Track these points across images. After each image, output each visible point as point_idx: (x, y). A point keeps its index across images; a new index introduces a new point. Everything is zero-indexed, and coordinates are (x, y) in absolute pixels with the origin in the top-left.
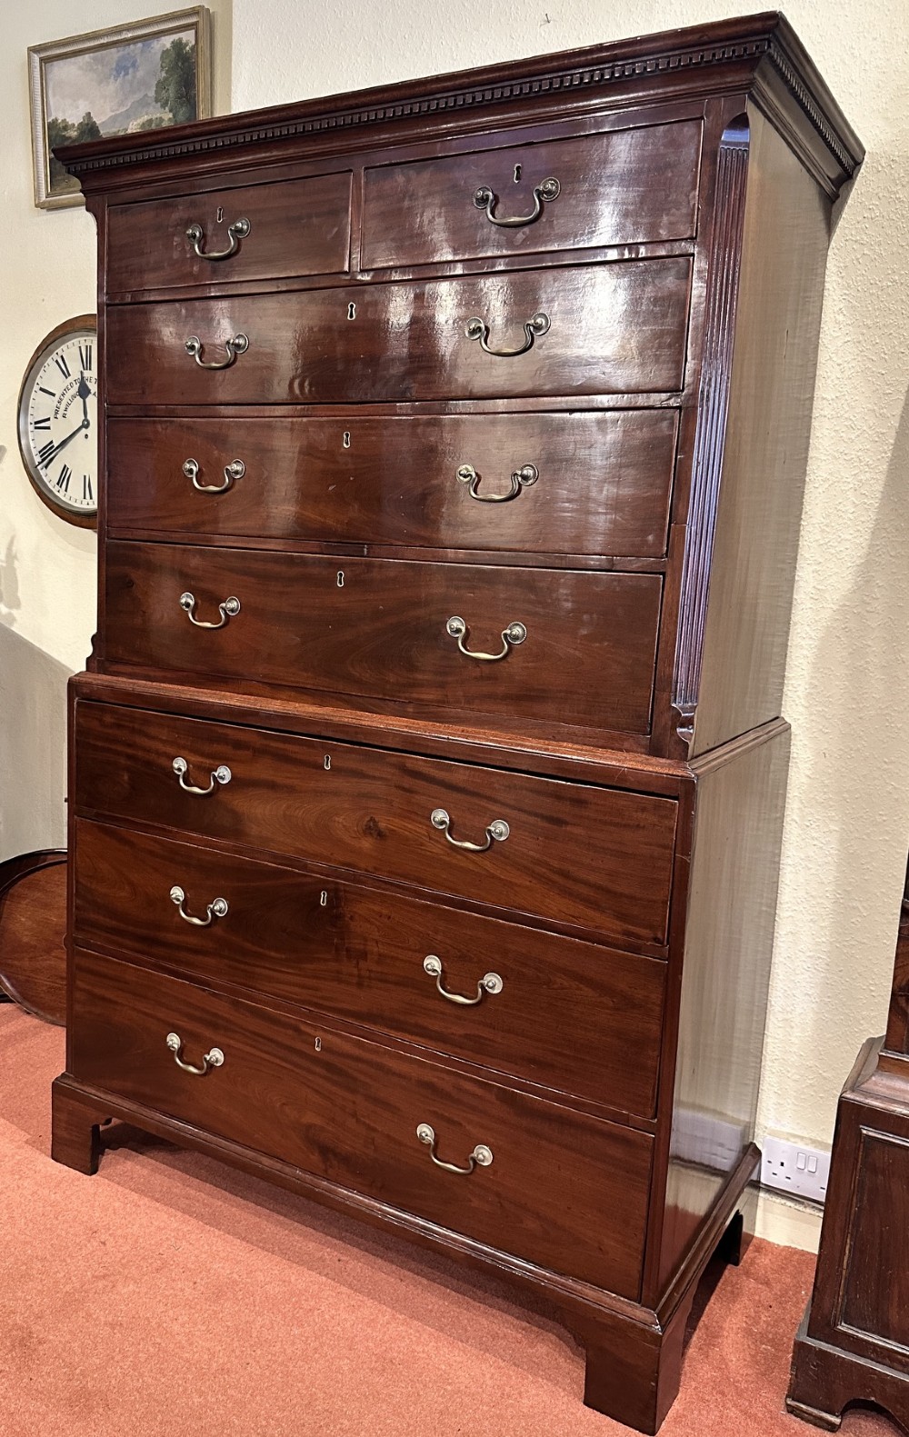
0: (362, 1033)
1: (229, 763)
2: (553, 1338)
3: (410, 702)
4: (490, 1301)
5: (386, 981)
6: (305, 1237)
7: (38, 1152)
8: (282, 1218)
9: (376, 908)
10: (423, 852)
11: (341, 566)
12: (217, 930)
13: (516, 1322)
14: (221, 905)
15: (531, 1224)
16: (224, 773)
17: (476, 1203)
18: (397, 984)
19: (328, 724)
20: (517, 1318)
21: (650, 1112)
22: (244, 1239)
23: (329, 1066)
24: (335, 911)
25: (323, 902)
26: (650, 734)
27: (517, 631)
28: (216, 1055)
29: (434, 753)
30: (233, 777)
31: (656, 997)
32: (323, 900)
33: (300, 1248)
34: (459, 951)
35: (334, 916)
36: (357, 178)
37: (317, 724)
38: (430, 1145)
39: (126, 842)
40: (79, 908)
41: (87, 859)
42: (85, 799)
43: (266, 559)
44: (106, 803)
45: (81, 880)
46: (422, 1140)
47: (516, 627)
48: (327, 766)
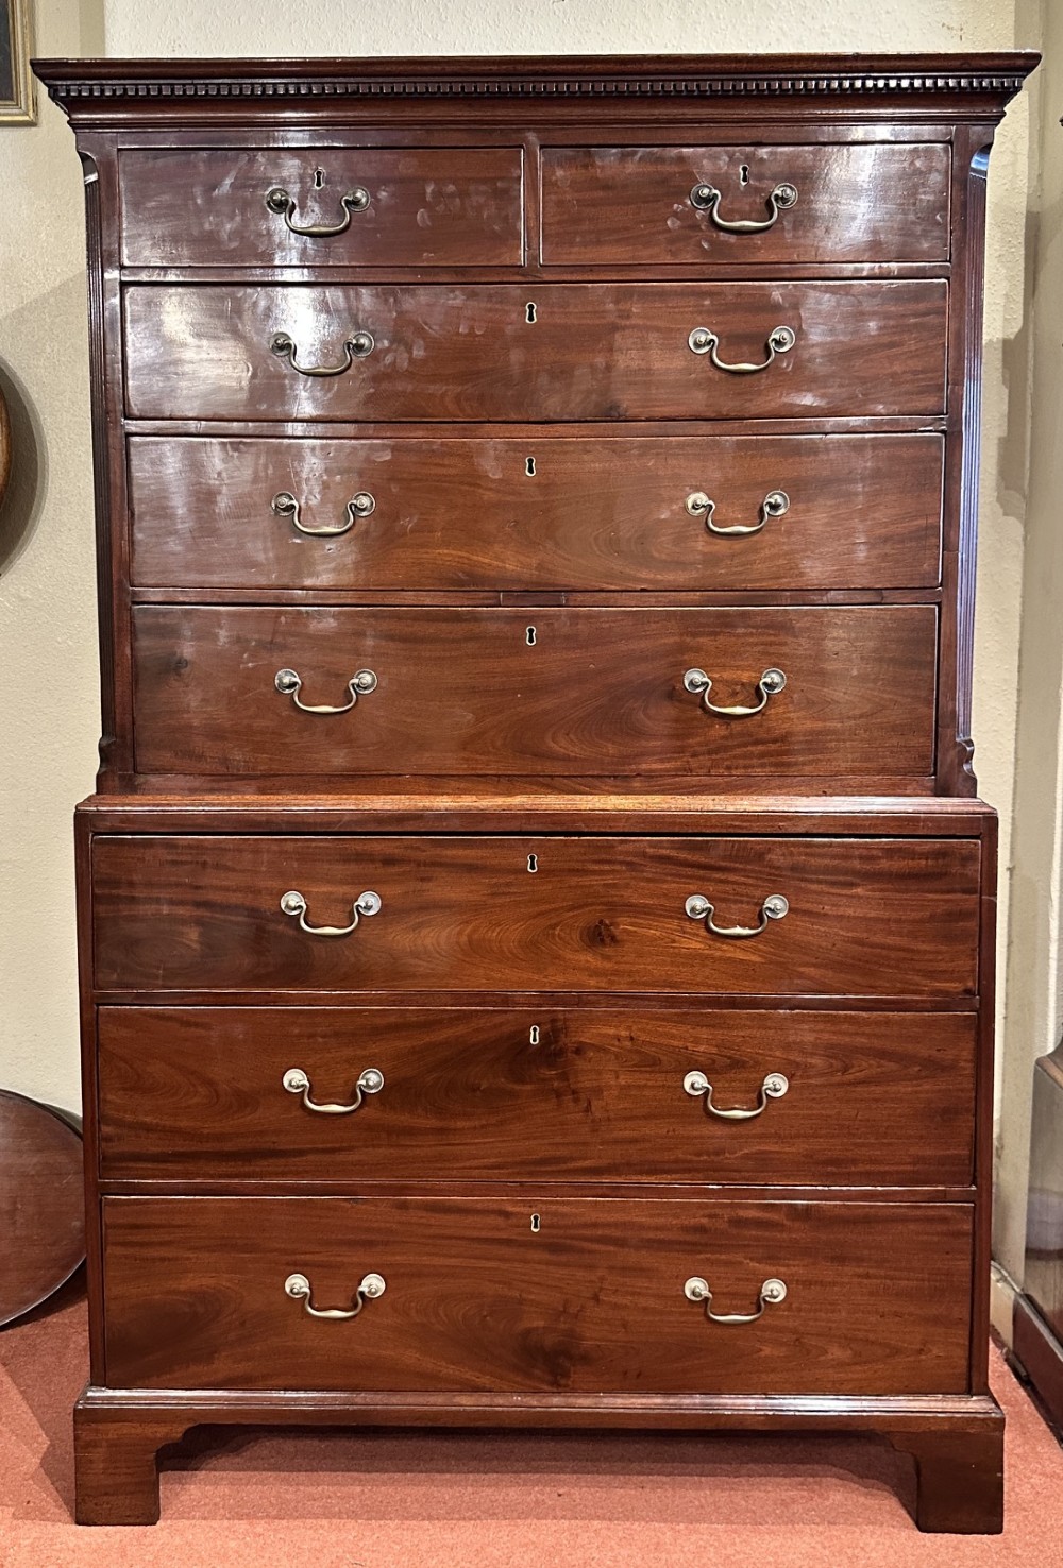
0: (600, 1192)
1: (378, 887)
2: (834, 1480)
3: (638, 775)
4: (744, 1472)
5: (632, 1118)
6: (496, 1485)
7: (49, 1524)
8: (448, 1476)
9: (612, 1031)
10: (676, 950)
11: (531, 619)
12: (370, 1112)
13: (787, 1480)
14: (374, 1078)
15: (836, 1353)
16: (370, 901)
17: (767, 1351)
18: (645, 1118)
19: (530, 816)
20: (785, 1476)
21: (970, 1179)
22: (430, 1518)
23: (554, 1248)
24: (553, 1047)
25: (534, 1040)
26: (935, 774)
27: (776, 678)
28: (373, 1284)
29: (684, 830)
30: (383, 906)
31: (966, 1052)
32: (534, 1038)
33: (504, 1500)
34: (729, 1058)
35: (554, 1051)
36: (530, 156)
37: (515, 817)
38: (706, 1299)
39: (196, 1025)
40: (108, 1139)
41: (122, 1065)
42: (115, 977)
43: (417, 618)
44: (157, 977)
45: (109, 1097)
46: (693, 1298)
47: (773, 675)
48: (532, 868)
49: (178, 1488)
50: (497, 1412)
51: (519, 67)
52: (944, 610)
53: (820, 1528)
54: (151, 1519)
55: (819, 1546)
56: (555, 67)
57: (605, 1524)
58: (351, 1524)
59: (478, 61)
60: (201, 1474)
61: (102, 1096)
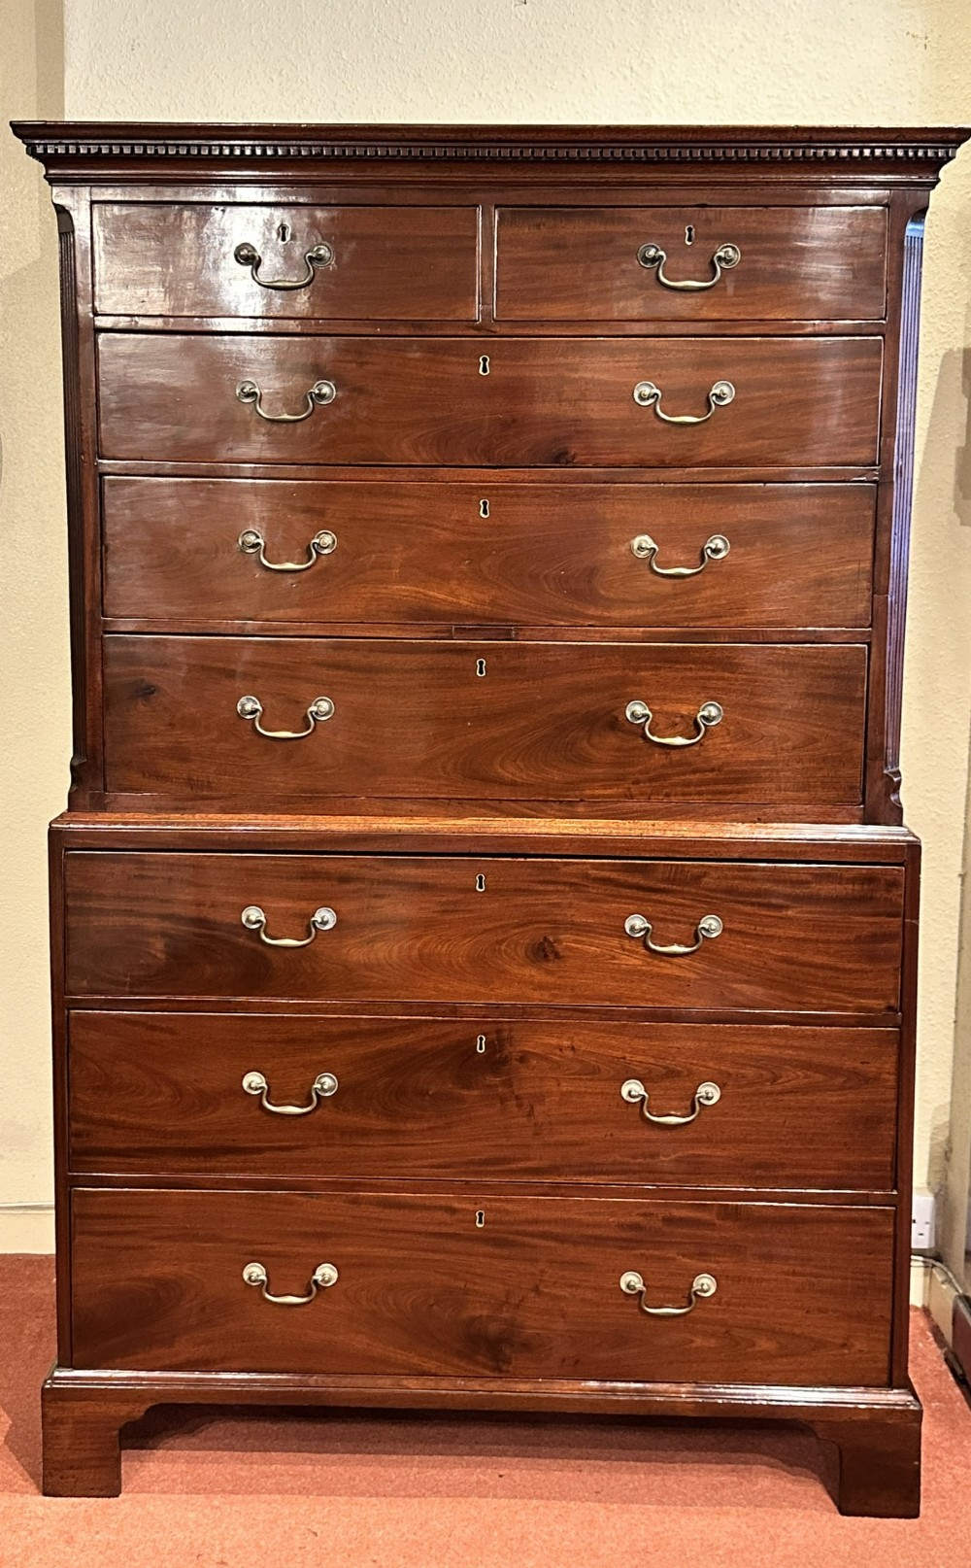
0: (539, 1190)
1: (333, 904)
2: (764, 1468)
3: (582, 800)
4: (678, 1458)
5: (572, 1123)
6: (441, 1466)
8: (395, 1457)
9: (554, 1041)
10: (616, 967)
11: (480, 652)
12: (325, 1114)
13: (719, 1467)
14: (328, 1082)
15: (765, 1344)
16: (326, 917)
17: (699, 1341)
18: (584, 1122)
19: (478, 838)
20: (717, 1463)
21: (890, 1184)
22: (377, 1495)
23: (497, 1242)
24: (498, 1056)
25: (481, 1048)
26: (863, 803)
27: (713, 711)
28: (327, 1273)
29: (625, 854)
30: (339, 922)
31: (890, 1064)
32: (479, 1046)
33: (448, 1479)
34: (665, 1068)
35: (497, 1060)
36: (487, 215)
37: (463, 839)
38: (640, 1293)
39: (162, 1030)
40: (78, 1134)
41: (92, 1066)
42: (85, 983)
43: (371, 649)
44: (124, 984)
45: (79, 1095)
46: (628, 1291)
47: (711, 708)
48: (481, 887)
49: (137, 1465)
50: (441, 1395)
51: (476, 136)
52: (873, 650)
53: (746, 1510)
54: (115, 1492)
55: (744, 1526)
56: (509, 136)
57: (542, 1502)
58: (302, 1498)
59: (436, 129)
60: (159, 1453)
61: (72, 1094)
